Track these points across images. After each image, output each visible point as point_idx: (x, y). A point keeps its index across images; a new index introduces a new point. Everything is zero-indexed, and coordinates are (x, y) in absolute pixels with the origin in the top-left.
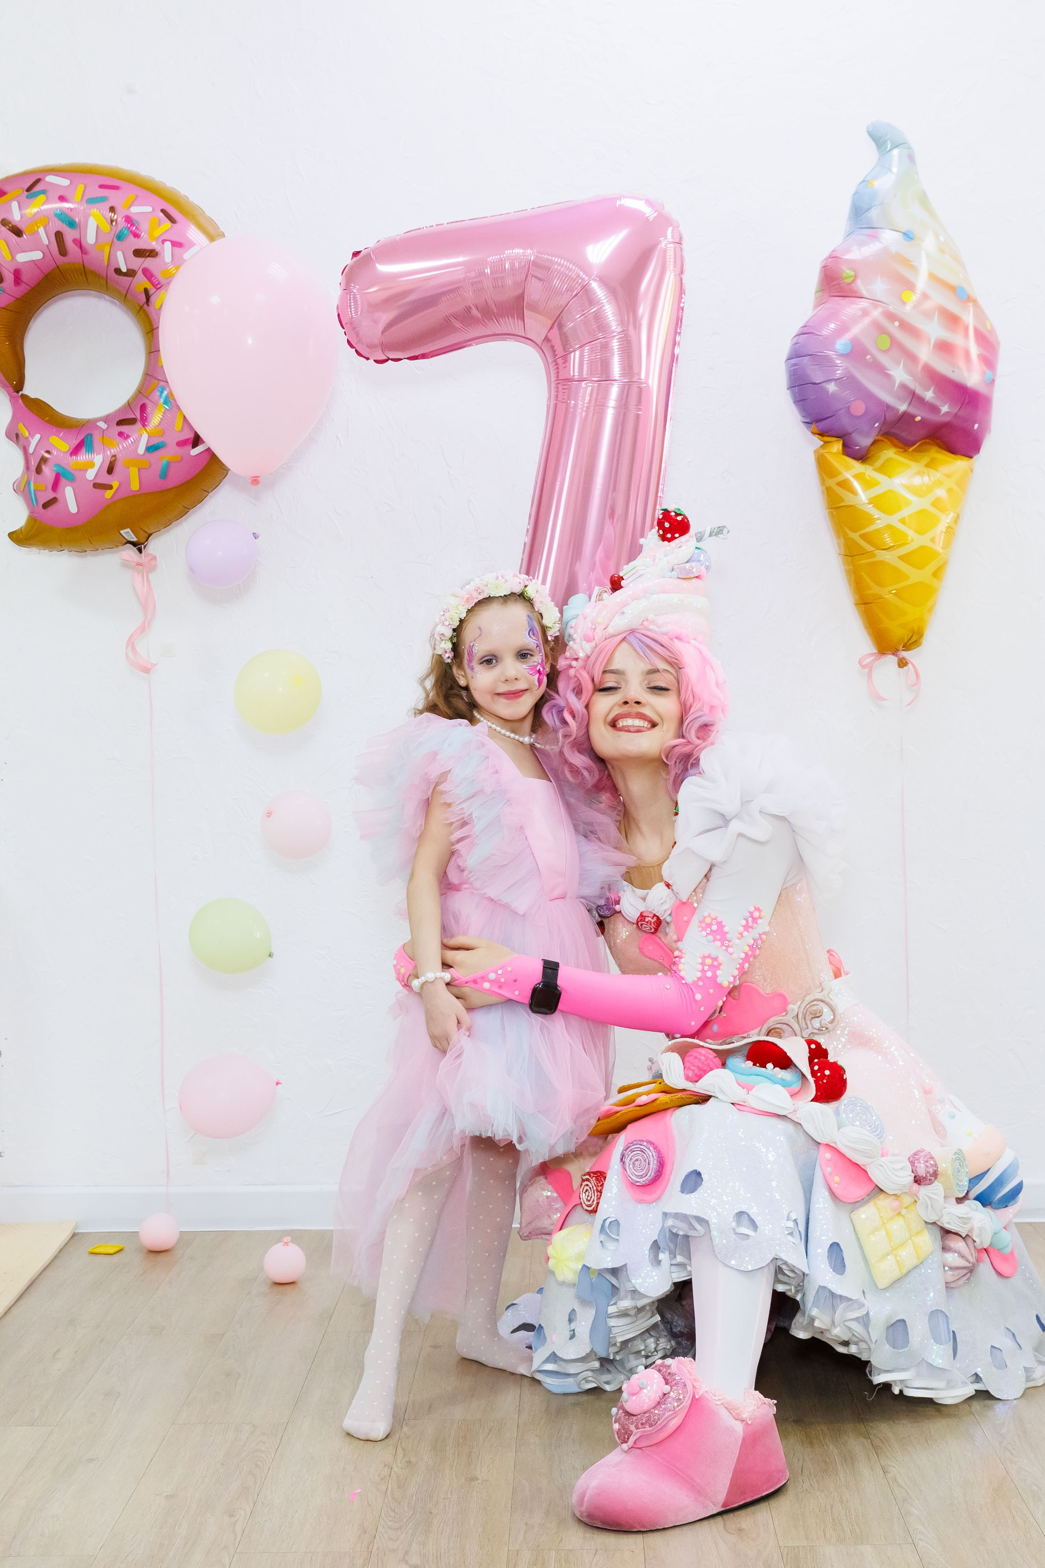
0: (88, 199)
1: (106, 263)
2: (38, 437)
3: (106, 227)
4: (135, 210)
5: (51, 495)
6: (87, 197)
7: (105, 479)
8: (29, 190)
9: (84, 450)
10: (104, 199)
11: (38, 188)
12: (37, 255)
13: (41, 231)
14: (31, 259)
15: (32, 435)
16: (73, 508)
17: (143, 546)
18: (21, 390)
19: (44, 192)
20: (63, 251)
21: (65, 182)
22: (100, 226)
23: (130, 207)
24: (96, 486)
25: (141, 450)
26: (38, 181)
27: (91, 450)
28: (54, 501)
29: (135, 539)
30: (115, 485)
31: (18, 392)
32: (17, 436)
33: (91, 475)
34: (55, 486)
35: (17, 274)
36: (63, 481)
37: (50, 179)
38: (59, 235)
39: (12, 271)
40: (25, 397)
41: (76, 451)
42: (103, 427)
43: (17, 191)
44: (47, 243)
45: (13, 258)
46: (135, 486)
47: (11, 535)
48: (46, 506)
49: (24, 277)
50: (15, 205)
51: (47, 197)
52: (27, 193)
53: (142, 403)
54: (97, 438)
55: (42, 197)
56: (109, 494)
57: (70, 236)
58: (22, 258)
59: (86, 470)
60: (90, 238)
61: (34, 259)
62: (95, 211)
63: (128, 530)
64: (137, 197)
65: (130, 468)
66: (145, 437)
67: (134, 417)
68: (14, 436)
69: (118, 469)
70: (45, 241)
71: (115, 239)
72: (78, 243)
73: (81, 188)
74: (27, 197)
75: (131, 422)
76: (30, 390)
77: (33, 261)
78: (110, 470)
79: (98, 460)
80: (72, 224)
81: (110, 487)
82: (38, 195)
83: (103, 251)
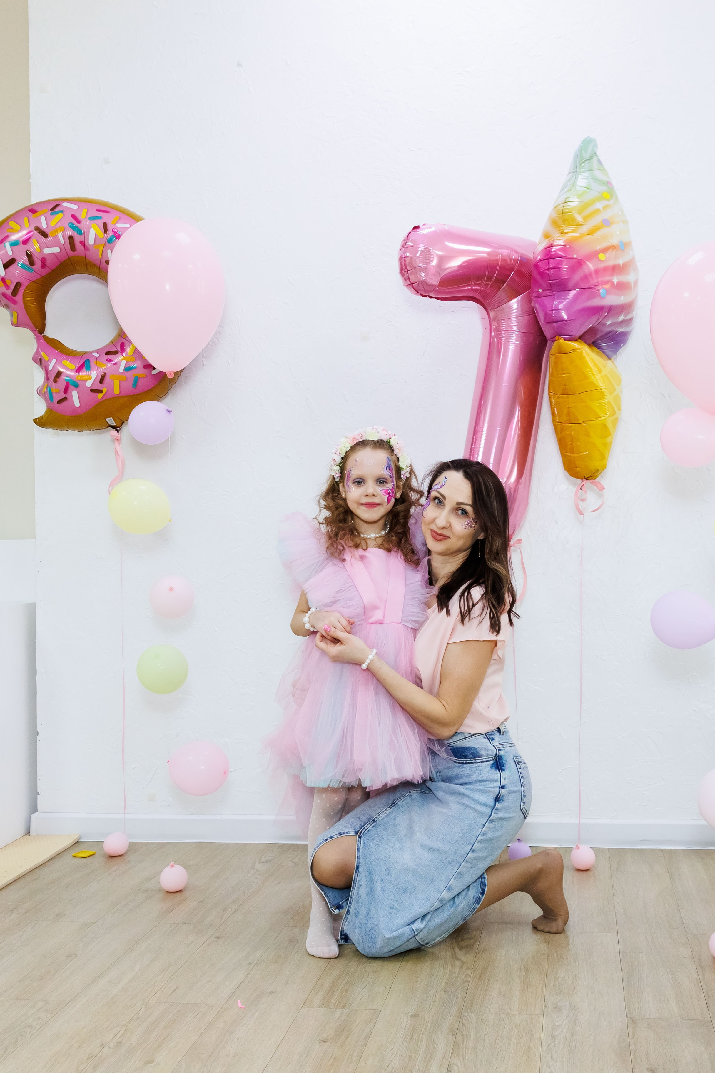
0: (89, 218)
1: (100, 257)
2: (54, 360)
3: (101, 234)
4: (119, 225)
5: (63, 396)
6: (89, 216)
7: (98, 387)
8: (52, 210)
9: (84, 369)
10: (99, 218)
11: (57, 209)
12: (57, 250)
13: (60, 235)
14: (52, 252)
15: (50, 360)
16: (77, 404)
17: (119, 429)
18: (43, 333)
19: (62, 212)
20: (73, 247)
21: (75, 207)
22: (97, 234)
23: (116, 223)
24: (93, 390)
25: (121, 370)
26: (57, 205)
27: (89, 368)
28: (65, 399)
29: (115, 424)
30: (105, 390)
31: (41, 334)
32: (41, 360)
33: (89, 384)
34: (66, 390)
35: (43, 261)
36: (71, 387)
37: (65, 204)
38: (71, 238)
39: (40, 259)
40: (45, 338)
41: (79, 370)
42: (96, 356)
43: (46, 210)
44: (63, 243)
45: (41, 251)
46: (117, 391)
47: (35, 421)
48: (59, 402)
49: (48, 263)
50: (43, 219)
51: (64, 215)
52: (51, 212)
53: (121, 342)
54: (93, 362)
55: (60, 215)
56: (100, 396)
57: (78, 239)
58: (47, 251)
59: (86, 381)
60: (91, 241)
61: (54, 252)
62: (94, 225)
63: (111, 418)
64: (120, 218)
65: (114, 380)
66: (124, 363)
67: (117, 350)
68: (39, 361)
69: (106, 380)
70: (62, 242)
71: (106, 242)
72: (82, 243)
73: (85, 211)
74: (51, 214)
75: (116, 353)
76: (49, 333)
77: (53, 253)
78: (102, 381)
79: (94, 374)
80: (80, 232)
81: (101, 392)
82: (58, 214)
83: (98, 249)
